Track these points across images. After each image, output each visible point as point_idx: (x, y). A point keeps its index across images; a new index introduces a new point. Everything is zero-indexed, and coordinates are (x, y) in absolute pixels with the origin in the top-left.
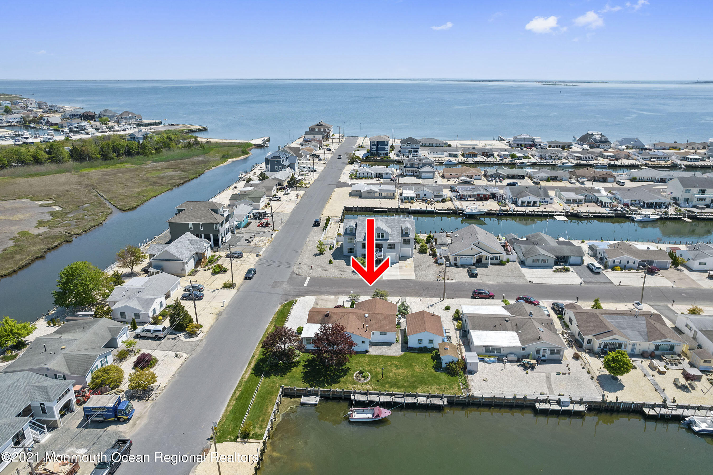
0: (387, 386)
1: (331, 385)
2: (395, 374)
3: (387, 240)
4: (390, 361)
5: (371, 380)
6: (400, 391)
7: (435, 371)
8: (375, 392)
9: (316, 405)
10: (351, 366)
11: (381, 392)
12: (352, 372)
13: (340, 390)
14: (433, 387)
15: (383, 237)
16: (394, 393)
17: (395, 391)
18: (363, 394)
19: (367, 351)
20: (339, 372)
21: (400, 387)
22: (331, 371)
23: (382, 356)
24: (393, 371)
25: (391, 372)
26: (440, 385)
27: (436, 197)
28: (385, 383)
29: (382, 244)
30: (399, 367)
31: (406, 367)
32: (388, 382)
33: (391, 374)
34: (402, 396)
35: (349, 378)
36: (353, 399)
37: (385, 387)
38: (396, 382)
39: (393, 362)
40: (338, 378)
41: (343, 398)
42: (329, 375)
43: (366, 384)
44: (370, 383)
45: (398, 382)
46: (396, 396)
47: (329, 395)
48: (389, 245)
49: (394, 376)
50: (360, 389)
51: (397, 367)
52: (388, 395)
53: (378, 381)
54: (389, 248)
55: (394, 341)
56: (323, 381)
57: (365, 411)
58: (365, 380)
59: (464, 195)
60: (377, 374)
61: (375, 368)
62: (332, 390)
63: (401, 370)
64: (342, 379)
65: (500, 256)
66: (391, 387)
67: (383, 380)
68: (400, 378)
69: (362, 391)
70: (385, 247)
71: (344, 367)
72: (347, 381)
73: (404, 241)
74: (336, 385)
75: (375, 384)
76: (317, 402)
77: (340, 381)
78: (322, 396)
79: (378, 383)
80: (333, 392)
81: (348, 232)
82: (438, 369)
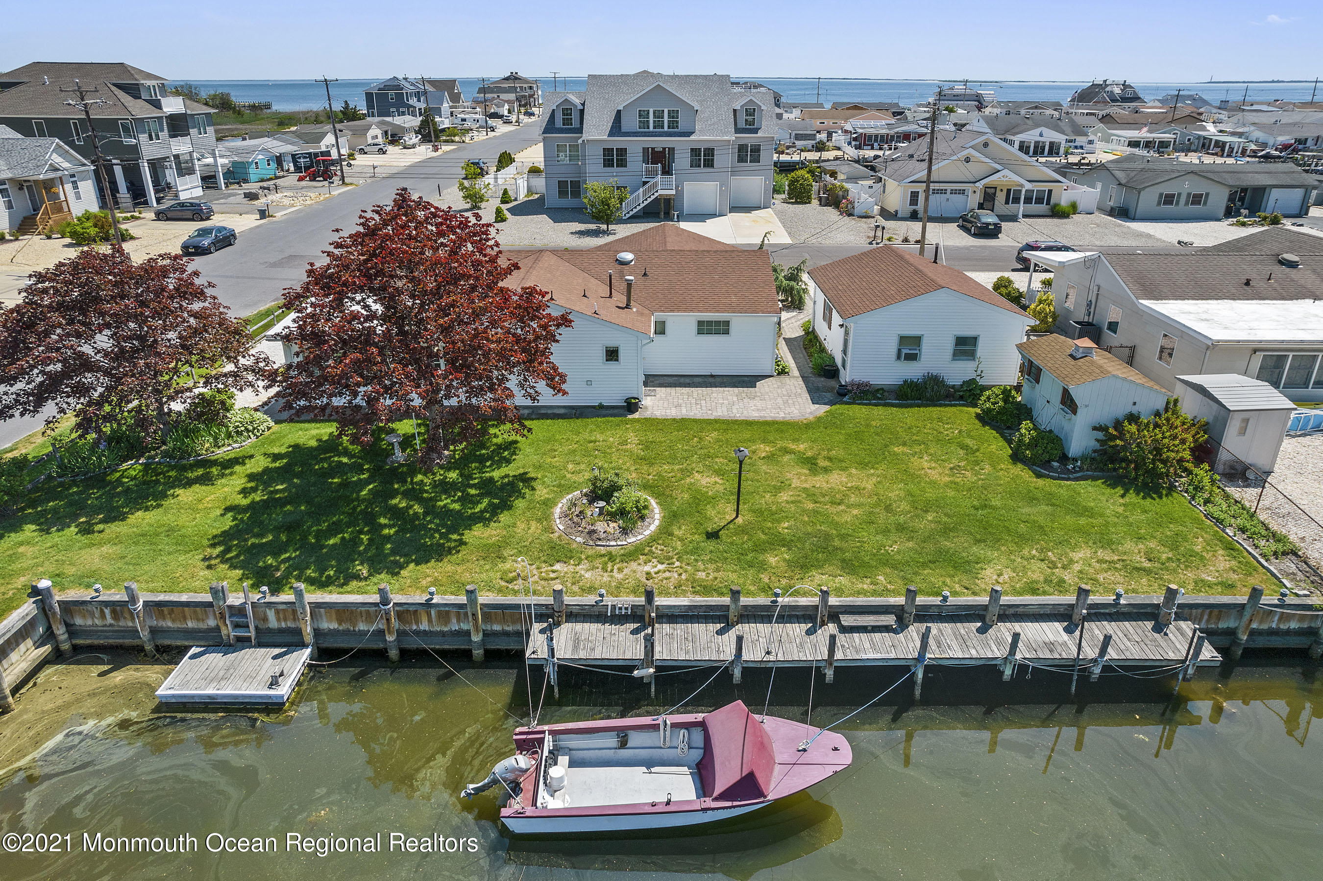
0: (772, 560)
1: (394, 570)
2: (810, 494)
3: (689, 134)
4: (764, 441)
5: (665, 531)
6: (866, 585)
7: (1039, 476)
8: (700, 600)
9: (272, 707)
10: (539, 467)
11: (744, 600)
12: (542, 492)
13: (451, 599)
14: (1077, 555)
15: (673, 124)
16: (833, 601)
17: (840, 592)
18: (617, 618)
19: (631, 406)
20: (466, 500)
21: (864, 565)
22: (414, 494)
23: (716, 421)
24: (795, 483)
25: (783, 486)
26: (1107, 543)
27: (798, 137)
28: (759, 548)
29: (672, 150)
30: (822, 463)
31: (863, 465)
32: (779, 542)
33: (784, 497)
34: (890, 620)
35: (521, 526)
36: (543, 653)
37: (762, 567)
38: (827, 537)
39: (780, 444)
40: (454, 529)
41: (478, 653)
42: (396, 514)
43: (632, 555)
44: (657, 549)
45: (843, 537)
46: (847, 620)
47: (380, 633)
48: (695, 152)
49: (810, 506)
50: (591, 590)
51: (811, 464)
52: (791, 615)
53: (713, 535)
54: (695, 164)
55: (768, 367)
56: (348, 553)
57: (635, 739)
58: (625, 531)
59: (870, 137)
60: (699, 500)
61: (687, 472)
62: (397, 598)
63: (836, 480)
64: (476, 534)
65: (1050, 191)
66: (803, 565)
67: (743, 530)
68: (849, 516)
69: (609, 601)
70: (682, 161)
71: (496, 474)
72: (504, 543)
73: (742, 148)
74: (432, 570)
75: (695, 551)
76: (284, 690)
77: (462, 543)
78: (330, 643)
79: (711, 545)
80: (406, 612)
81: (559, 123)
82: (1046, 464)
